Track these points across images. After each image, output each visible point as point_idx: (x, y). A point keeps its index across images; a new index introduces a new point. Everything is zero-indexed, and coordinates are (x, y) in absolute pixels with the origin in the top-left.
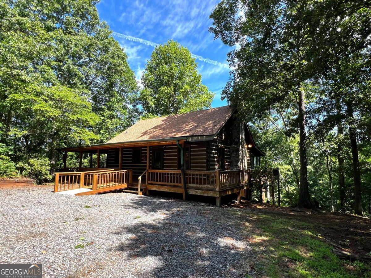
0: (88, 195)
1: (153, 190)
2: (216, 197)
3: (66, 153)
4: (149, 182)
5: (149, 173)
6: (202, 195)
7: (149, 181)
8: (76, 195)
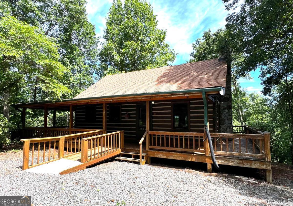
0: (78, 171)
1: (158, 157)
2: (266, 170)
3: (24, 110)
4: (151, 147)
5: (150, 135)
6: (241, 165)
7: (151, 145)
8: (61, 174)
